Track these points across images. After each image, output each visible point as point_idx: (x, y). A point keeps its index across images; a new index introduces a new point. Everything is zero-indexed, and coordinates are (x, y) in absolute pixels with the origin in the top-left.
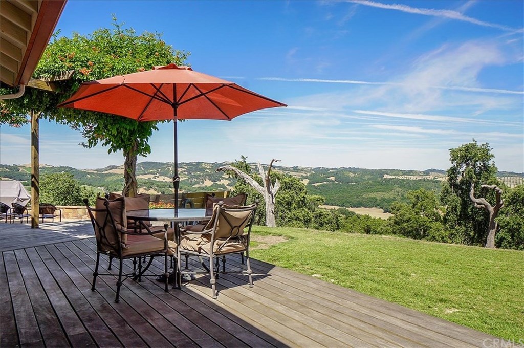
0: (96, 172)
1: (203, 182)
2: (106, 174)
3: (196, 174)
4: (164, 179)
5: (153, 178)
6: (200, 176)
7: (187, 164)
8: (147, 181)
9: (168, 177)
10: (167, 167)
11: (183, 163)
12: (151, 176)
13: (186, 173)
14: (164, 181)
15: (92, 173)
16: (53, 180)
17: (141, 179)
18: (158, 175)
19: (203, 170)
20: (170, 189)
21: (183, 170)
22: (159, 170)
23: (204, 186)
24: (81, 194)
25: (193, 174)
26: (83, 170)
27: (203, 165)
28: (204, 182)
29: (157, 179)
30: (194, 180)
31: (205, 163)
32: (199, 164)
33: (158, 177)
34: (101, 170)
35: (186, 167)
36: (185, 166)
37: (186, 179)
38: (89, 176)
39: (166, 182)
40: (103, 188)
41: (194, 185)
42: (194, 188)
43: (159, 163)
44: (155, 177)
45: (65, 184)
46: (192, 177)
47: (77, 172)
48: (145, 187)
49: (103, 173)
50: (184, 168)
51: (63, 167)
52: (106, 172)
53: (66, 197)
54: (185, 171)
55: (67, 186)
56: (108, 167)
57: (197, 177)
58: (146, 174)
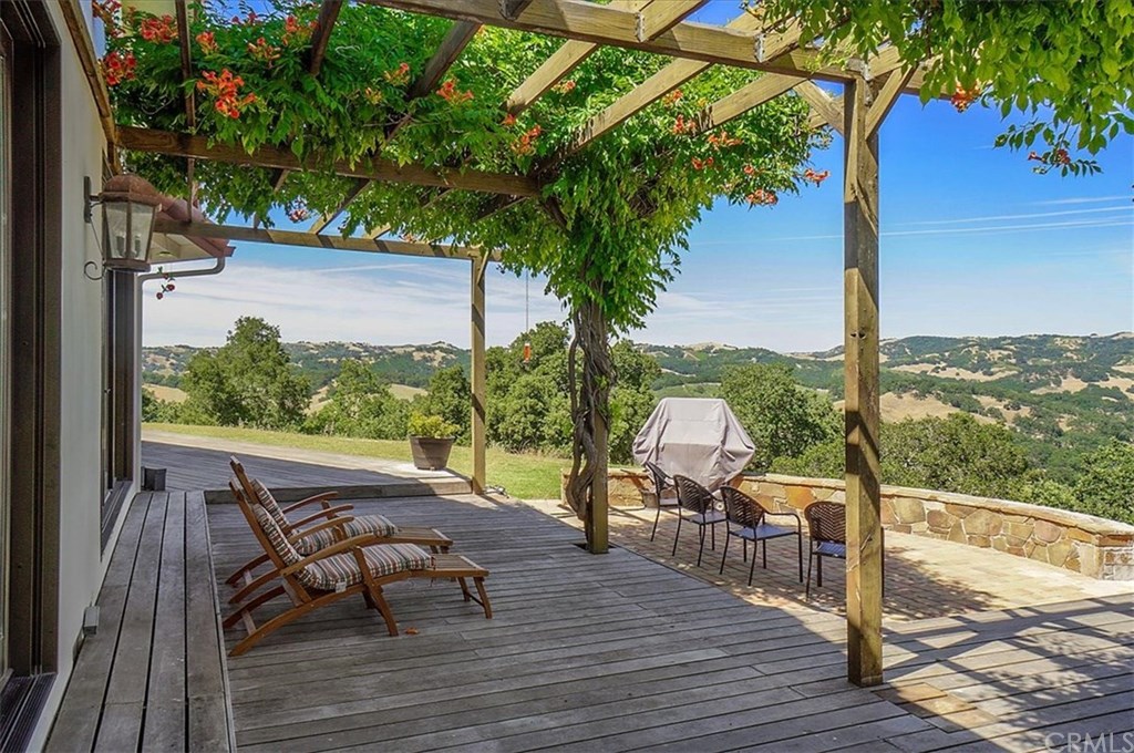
0: (813, 359)
1: (1058, 383)
2: (833, 363)
3: (1038, 363)
4: (958, 374)
5: (933, 371)
6: (1049, 367)
7: (1014, 341)
8: (919, 379)
9: (967, 369)
10: (964, 348)
11: (1005, 339)
12: (929, 367)
13: (1013, 361)
14: (958, 378)
15: (806, 361)
16: (752, 378)
17: (906, 373)
18: (943, 364)
19: (1057, 353)
20: (974, 396)
21: (1006, 353)
22: (947, 354)
23: (1060, 390)
24: (808, 411)
25: (1030, 363)
26: (788, 356)
27: (1059, 342)
28: (1060, 382)
29: (942, 374)
30: (1034, 377)
31: (1063, 337)
32: (1045, 338)
33: (944, 369)
34: (822, 355)
35: (1012, 347)
36: (1011, 344)
37: (1013, 375)
38: (799, 366)
39: (963, 380)
40: (827, 391)
41: (1034, 388)
42: (1035, 395)
43: (946, 339)
44: (934, 370)
45: (776, 388)
46: (1029, 370)
47: (778, 357)
48: (914, 392)
49: (827, 360)
50: (1006, 349)
51: (754, 349)
52: (832, 359)
53: (777, 416)
54: (1009, 357)
55: (780, 392)
56: (836, 349)
57: (1043, 370)
58: (916, 363)
